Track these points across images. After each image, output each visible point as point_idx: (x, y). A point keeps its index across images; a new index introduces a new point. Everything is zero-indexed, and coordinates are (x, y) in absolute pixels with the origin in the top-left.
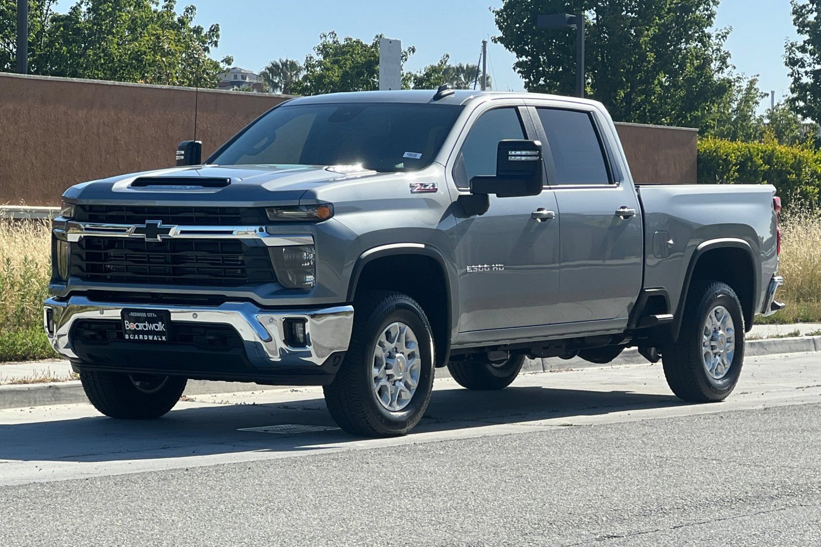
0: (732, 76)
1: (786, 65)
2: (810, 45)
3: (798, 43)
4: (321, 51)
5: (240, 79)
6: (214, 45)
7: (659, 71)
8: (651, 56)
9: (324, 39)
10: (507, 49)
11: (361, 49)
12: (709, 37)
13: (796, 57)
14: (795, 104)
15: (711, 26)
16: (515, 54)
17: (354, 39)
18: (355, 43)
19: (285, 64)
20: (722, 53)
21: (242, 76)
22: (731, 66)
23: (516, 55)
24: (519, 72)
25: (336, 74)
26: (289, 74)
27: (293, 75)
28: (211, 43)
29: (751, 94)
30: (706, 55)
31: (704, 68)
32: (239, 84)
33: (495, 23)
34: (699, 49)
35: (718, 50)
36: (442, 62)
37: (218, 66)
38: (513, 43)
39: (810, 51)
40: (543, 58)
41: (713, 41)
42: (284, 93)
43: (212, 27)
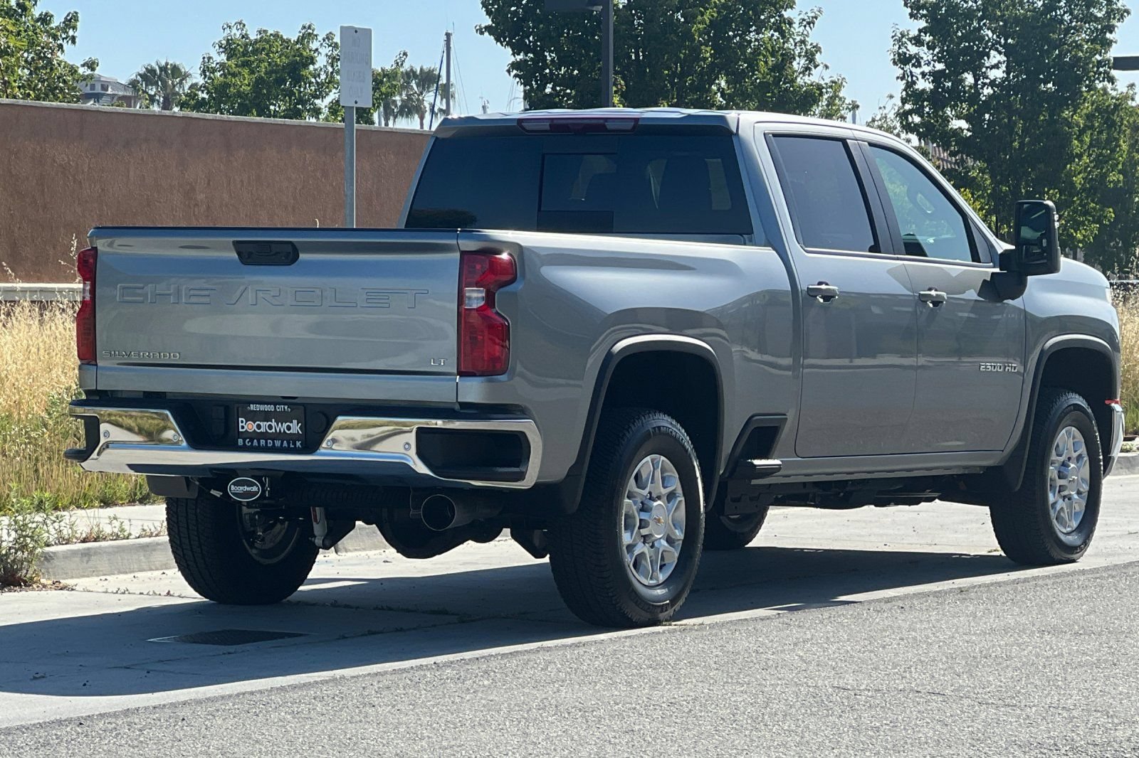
0: (823, 79)
1: (895, 63)
2: (928, 35)
3: (910, 33)
4: (225, 48)
5: (98, 90)
6: (70, 42)
7: (719, 73)
8: (707, 52)
9: (228, 31)
10: (499, 43)
11: (281, 45)
12: (790, 23)
13: (908, 52)
14: (907, 119)
15: (792, 7)
16: (509, 50)
17: (271, 32)
18: (272, 37)
19: (163, 69)
20: (809, 47)
21: (102, 85)
22: (821, 66)
23: (511, 52)
24: (516, 76)
25: (246, 82)
26: (170, 82)
27: (175, 83)
28: (66, 38)
29: (835, 105)
30: (785, 50)
31: (783, 68)
32: (97, 97)
33: (481, 6)
34: (775, 40)
35: (803, 42)
36: (398, 63)
37: (76, 71)
38: (507, 34)
39: (928, 44)
40: (551, 56)
41: (795, 29)
42: (164, 108)
43: (68, 15)
